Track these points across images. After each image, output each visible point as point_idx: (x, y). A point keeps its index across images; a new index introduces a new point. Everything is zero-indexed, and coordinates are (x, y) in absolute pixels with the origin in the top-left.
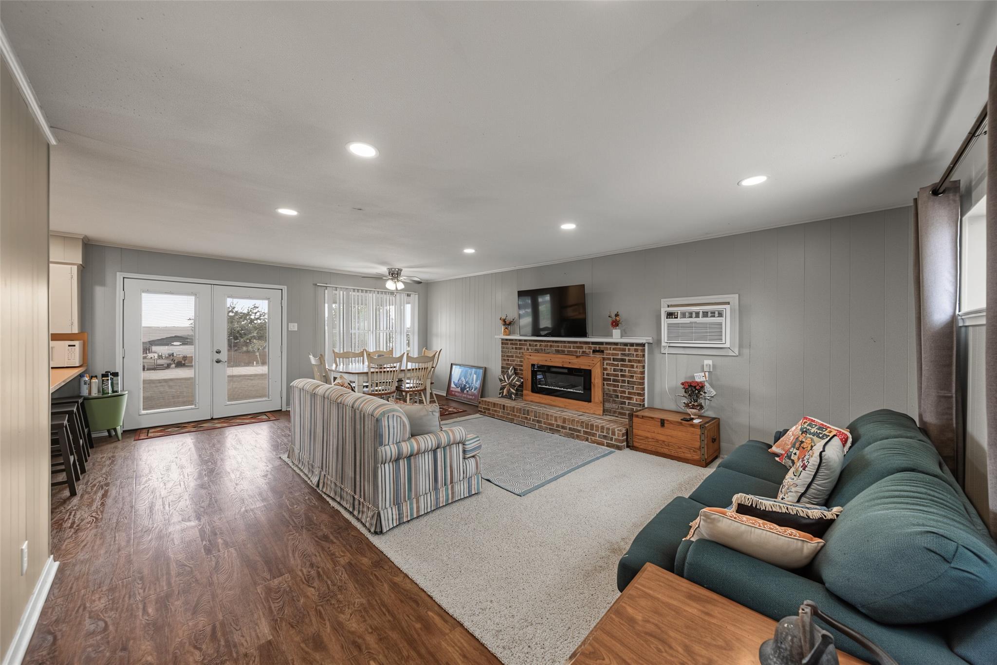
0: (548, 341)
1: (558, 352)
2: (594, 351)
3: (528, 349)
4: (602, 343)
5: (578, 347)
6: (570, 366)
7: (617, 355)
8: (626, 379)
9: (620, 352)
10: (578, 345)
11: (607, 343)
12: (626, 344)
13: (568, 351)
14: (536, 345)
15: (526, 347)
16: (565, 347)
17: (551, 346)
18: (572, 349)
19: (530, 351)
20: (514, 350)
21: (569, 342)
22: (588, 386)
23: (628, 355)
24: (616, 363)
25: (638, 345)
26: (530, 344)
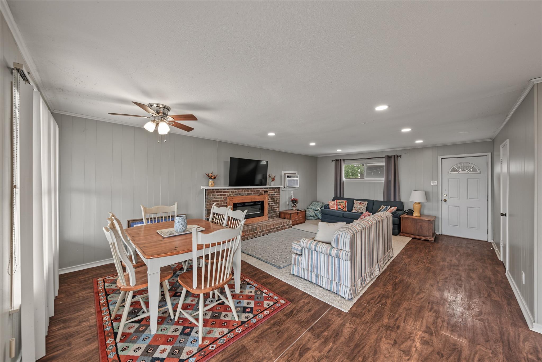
0: (244, 189)
1: (248, 194)
2: (265, 192)
3: (230, 195)
4: (267, 188)
5: (258, 191)
6: (255, 201)
7: (272, 192)
8: (275, 202)
9: (273, 192)
10: (258, 190)
11: (270, 188)
12: (275, 188)
13: (254, 193)
14: (236, 192)
15: (228, 194)
16: (252, 191)
17: (245, 191)
18: (255, 192)
19: (231, 195)
20: (219, 196)
21: (254, 189)
22: (262, 209)
23: (276, 192)
24: (272, 196)
25: (277, 188)
26: (231, 191)
